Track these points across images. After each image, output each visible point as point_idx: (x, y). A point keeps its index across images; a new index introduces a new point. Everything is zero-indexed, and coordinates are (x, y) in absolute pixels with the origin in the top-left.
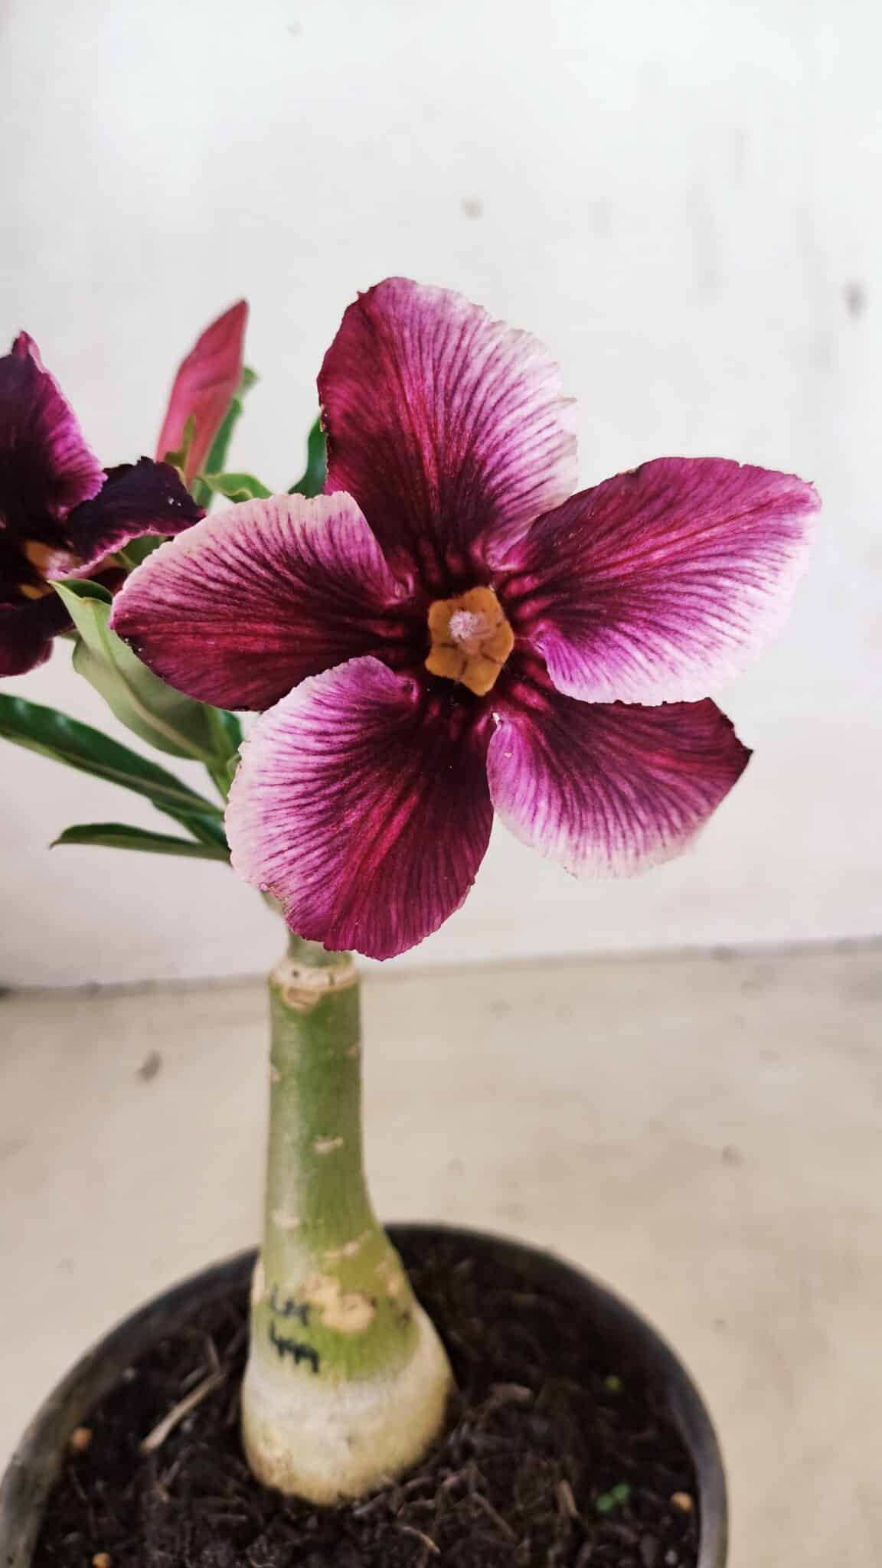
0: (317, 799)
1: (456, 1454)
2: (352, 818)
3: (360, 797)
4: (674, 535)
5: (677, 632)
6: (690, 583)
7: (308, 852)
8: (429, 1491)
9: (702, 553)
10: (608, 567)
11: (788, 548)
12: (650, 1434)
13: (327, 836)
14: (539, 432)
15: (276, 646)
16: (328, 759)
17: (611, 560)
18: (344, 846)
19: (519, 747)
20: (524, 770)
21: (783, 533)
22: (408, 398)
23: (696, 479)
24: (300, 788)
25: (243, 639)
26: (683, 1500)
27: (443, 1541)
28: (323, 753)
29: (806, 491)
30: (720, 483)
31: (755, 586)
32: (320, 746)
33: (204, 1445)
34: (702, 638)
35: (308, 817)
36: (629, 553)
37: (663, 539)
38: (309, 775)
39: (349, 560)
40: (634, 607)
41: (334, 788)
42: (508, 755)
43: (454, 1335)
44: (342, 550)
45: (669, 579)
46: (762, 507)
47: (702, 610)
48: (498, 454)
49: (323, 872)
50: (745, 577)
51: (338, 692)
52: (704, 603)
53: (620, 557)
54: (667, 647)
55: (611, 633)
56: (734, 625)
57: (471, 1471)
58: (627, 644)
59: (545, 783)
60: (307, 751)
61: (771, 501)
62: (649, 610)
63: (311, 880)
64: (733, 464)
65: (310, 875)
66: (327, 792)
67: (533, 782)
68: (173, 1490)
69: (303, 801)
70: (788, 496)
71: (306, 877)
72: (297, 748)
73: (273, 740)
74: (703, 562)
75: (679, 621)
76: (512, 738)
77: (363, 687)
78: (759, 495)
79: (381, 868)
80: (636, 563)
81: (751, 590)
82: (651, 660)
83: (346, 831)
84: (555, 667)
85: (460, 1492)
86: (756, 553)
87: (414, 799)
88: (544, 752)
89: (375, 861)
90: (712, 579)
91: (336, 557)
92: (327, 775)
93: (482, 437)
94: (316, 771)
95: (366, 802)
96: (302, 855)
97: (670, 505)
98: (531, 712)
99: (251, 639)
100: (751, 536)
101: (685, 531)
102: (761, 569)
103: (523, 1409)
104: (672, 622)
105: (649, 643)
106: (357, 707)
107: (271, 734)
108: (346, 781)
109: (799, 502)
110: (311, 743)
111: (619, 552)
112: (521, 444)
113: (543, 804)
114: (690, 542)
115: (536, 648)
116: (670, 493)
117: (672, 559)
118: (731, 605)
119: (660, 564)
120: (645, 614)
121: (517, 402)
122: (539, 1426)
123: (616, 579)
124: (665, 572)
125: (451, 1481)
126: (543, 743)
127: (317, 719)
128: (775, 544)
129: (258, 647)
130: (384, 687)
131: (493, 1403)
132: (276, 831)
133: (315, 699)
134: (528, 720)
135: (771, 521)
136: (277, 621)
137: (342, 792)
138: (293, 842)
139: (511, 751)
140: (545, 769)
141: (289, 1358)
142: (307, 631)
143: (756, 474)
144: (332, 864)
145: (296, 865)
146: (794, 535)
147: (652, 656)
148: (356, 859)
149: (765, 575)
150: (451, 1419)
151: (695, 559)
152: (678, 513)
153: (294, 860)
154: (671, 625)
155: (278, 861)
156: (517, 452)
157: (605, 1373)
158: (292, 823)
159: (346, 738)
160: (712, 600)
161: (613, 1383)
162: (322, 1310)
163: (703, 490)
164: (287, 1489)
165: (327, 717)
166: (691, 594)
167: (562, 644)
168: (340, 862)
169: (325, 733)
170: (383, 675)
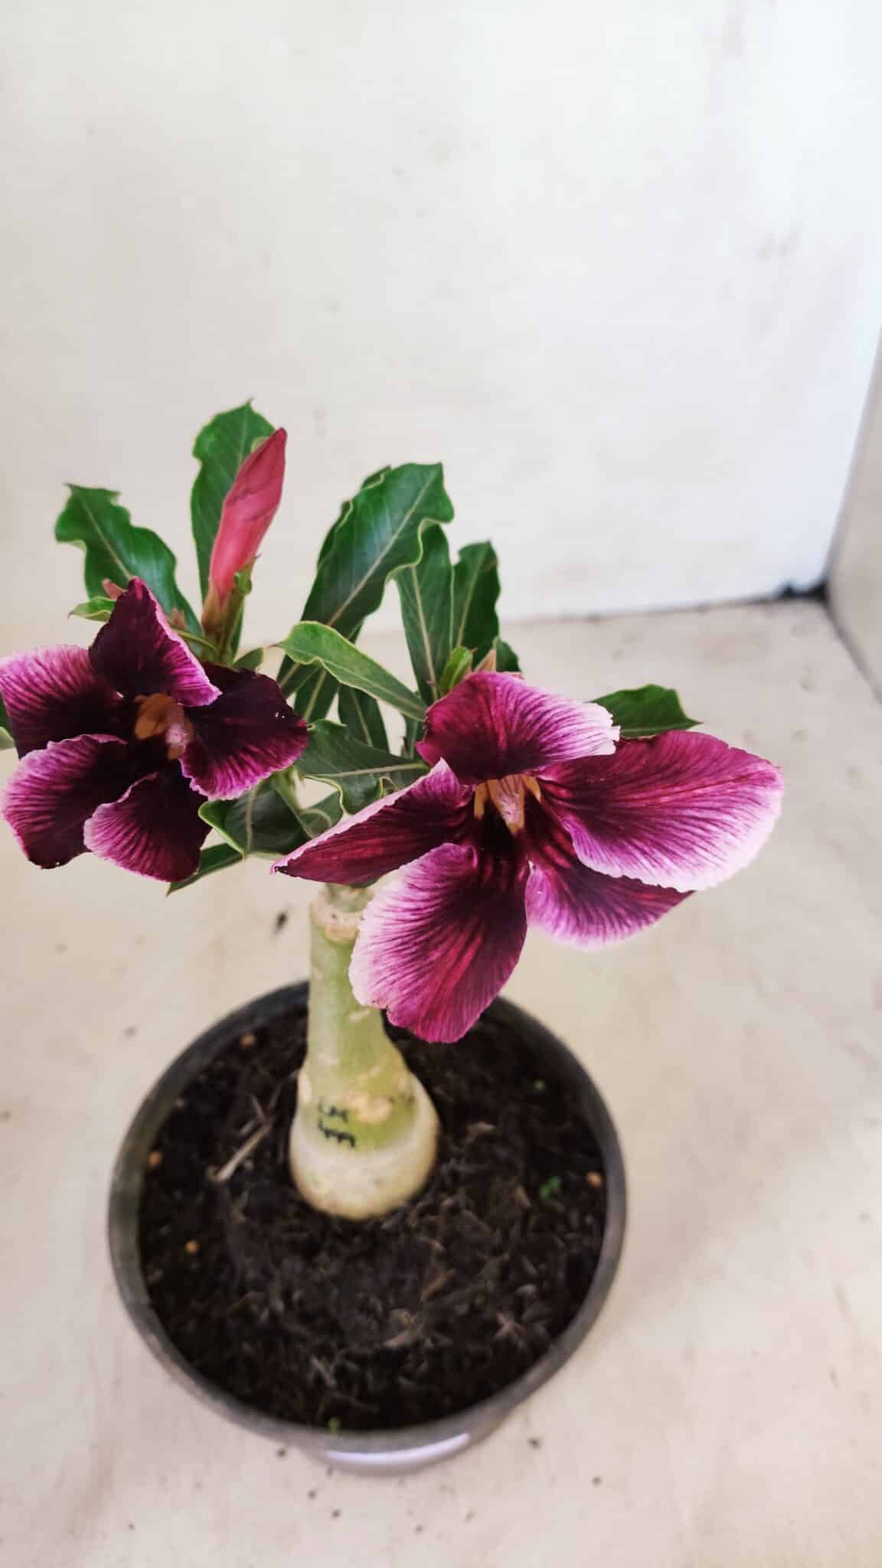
0: (410, 945)
1: (448, 1181)
2: (435, 955)
3: (441, 943)
4: (677, 789)
5: (674, 853)
6: (685, 823)
7: (405, 976)
8: (433, 1209)
9: (697, 804)
10: (626, 801)
11: (756, 810)
12: (568, 1125)
13: (417, 967)
14: (590, 737)
15: (380, 851)
16: (419, 924)
17: (630, 796)
18: (429, 971)
19: (547, 887)
20: (551, 903)
21: (754, 801)
22: (493, 713)
23: (698, 757)
24: (399, 941)
25: (357, 851)
26: (595, 1179)
27: (446, 1243)
28: (416, 920)
29: (775, 771)
30: (714, 760)
31: (733, 835)
32: (414, 917)
33: (266, 1182)
34: (693, 860)
35: (404, 957)
36: (643, 795)
37: (670, 790)
38: (405, 934)
39: (434, 794)
40: (646, 830)
41: (422, 938)
42: (540, 893)
43: (438, 1090)
44: (430, 787)
45: (672, 817)
46: (742, 779)
47: (694, 843)
48: (556, 744)
49: (416, 985)
50: (726, 827)
51: (423, 873)
52: (696, 839)
53: (637, 796)
54: (666, 860)
55: (626, 844)
56: (715, 856)
57: (461, 1197)
58: (638, 854)
59: (566, 913)
60: (404, 921)
61: (749, 775)
62: (656, 835)
63: (405, 992)
64: (724, 745)
65: (404, 989)
66: (418, 940)
67: (557, 911)
68: (246, 1212)
69: (400, 948)
70: (761, 773)
71: (402, 990)
72: (398, 920)
73: (381, 917)
74: (698, 811)
75: (677, 846)
76: (543, 881)
77: (439, 864)
78: (741, 771)
79: (457, 990)
80: (648, 802)
81: (730, 837)
82: (653, 866)
83: (431, 963)
84: (579, 844)
85: (454, 1210)
86: (734, 811)
87: (478, 940)
88: (566, 893)
89: (453, 983)
90: (702, 824)
91: (426, 793)
92: (418, 932)
93: (545, 733)
94: (411, 930)
95: (444, 946)
96: (399, 979)
97: (678, 772)
98: (558, 868)
99: (362, 849)
100: (733, 798)
101: (686, 787)
102: (738, 824)
103: (487, 1138)
104: (671, 846)
105: (654, 856)
106: (438, 885)
107: (379, 913)
108: (431, 933)
109: (767, 779)
110: (408, 916)
111: (638, 793)
112: (575, 742)
113: (563, 924)
114: (690, 794)
115: (564, 827)
116: (678, 766)
117: (675, 804)
118: (713, 842)
119: (665, 806)
120: (651, 837)
121: (575, 722)
122: (502, 1152)
123: (632, 809)
124: (668, 812)
125: (448, 1202)
126: (567, 889)
127: (412, 900)
128: (749, 808)
129: (368, 854)
130: (454, 859)
131: (470, 1140)
132: (382, 968)
133: (409, 884)
134: (556, 873)
135: (747, 789)
136: (381, 835)
137: (427, 940)
138: (393, 971)
139: (541, 890)
140: (567, 905)
141: (333, 1140)
142: (401, 837)
143: (740, 755)
144: (420, 981)
145: (395, 984)
146: (764, 804)
147: (654, 863)
148: (438, 979)
149: (740, 828)
150: (442, 1153)
151: (692, 808)
152: (681, 777)
153: (394, 982)
154: (671, 848)
155: (384, 983)
156: (570, 746)
157: (534, 1078)
158: (393, 962)
159: (433, 909)
160: (702, 837)
161: (540, 1085)
162: (356, 1112)
163: (702, 765)
164: (332, 1211)
165: (419, 898)
166: (686, 831)
167: (586, 834)
168: (426, 980)
169: (418, 909)
170: (453, 851)
